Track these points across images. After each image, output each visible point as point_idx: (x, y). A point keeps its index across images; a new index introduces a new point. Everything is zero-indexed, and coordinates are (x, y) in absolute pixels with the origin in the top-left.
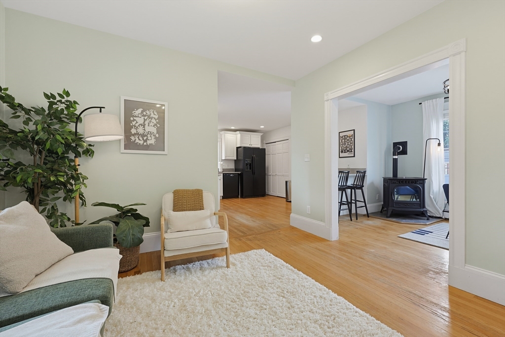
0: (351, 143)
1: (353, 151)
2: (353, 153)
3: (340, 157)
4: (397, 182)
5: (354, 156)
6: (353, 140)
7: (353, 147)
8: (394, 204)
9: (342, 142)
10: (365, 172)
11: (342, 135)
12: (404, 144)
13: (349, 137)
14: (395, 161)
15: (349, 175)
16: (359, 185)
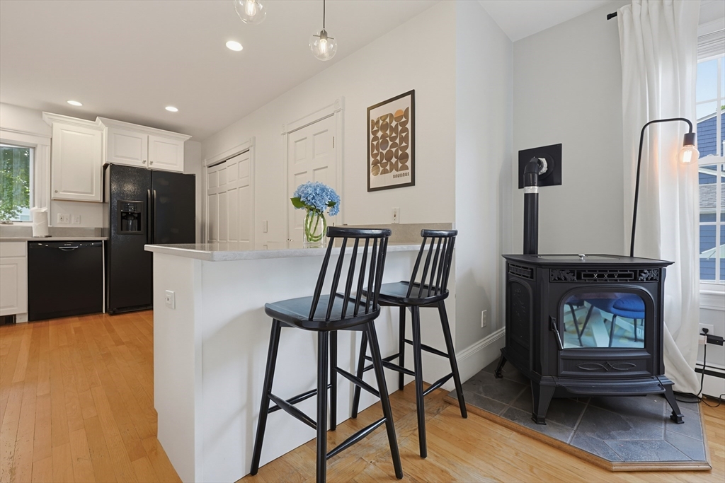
0: (402, 139)
1: (409, 163)
2: (409, 171)
3: (370, 190)
4: (569, 277)
5: (413, 183)
6: (409, 126)
7: (409, 151)
8: (561, 363)
9: (376, 138)
10: (452, 236)
11: (375, 115)
12: (554, 153)
13: (398, 119)
14: (531, 204)
15: (389, 248)
16: (430, 287)
